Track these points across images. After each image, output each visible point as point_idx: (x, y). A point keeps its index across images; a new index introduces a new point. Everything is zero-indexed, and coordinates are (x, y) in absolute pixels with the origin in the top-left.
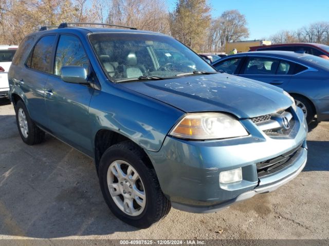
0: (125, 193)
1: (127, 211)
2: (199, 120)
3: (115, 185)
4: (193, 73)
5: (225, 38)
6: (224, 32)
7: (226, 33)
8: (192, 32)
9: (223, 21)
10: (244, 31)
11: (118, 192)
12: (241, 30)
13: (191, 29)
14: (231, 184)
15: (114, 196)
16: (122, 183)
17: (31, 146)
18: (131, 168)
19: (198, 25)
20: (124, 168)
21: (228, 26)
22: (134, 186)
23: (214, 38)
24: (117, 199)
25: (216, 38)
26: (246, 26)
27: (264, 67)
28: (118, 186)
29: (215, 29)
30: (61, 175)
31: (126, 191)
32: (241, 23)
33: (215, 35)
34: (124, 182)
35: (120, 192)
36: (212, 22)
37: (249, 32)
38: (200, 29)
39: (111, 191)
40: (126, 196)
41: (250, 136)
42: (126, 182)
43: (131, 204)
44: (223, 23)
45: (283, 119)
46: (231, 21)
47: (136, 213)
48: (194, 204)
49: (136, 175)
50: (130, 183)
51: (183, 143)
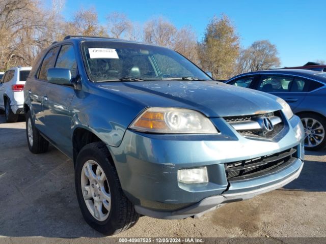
0: (95, 196)
1: (97, 215)
2: (162, 114)
3: (87, 188)
4: (182, 79)
5: (255, 68)
6: (254, 61)
7: (257, 62)
8: (219, 60)
9: (253, 50)
10: (276, 60)
11: (89, 196)
12: (272, 60)
13: (219, 58)
14: (193, 185)
15: (86, 200)
16: (93, 185)
17: (35, 155)
18: (99, 168)
19: (226, 54)
20: (94, 168)
21: (259, 55)
22: (102, 188)
23: (244, 67)
24: (89, 203)
25: (246, 67)
26: (277, 56)
27: (282, 88)
28: (90, 188)
29: (244, 58)
30: (51, 181)
31: (96, 194)
32: (271, 53)
33: (245, 65)
34: (95, 184)
35: (91, 194)
36: (242, 52)
37: (280, 62)
38: (228, 57)
39: (84, 193)
40: (96, 199)
41: (220, 134)
42: (96, 184)
43: (99, 208)
44: (253, 53)
45: (265, 120)
46: (261, 52)
47: (103, 218)
48: (156, 208)
49: (103, 175)
50: (99, 185)
51: (144, 137)
